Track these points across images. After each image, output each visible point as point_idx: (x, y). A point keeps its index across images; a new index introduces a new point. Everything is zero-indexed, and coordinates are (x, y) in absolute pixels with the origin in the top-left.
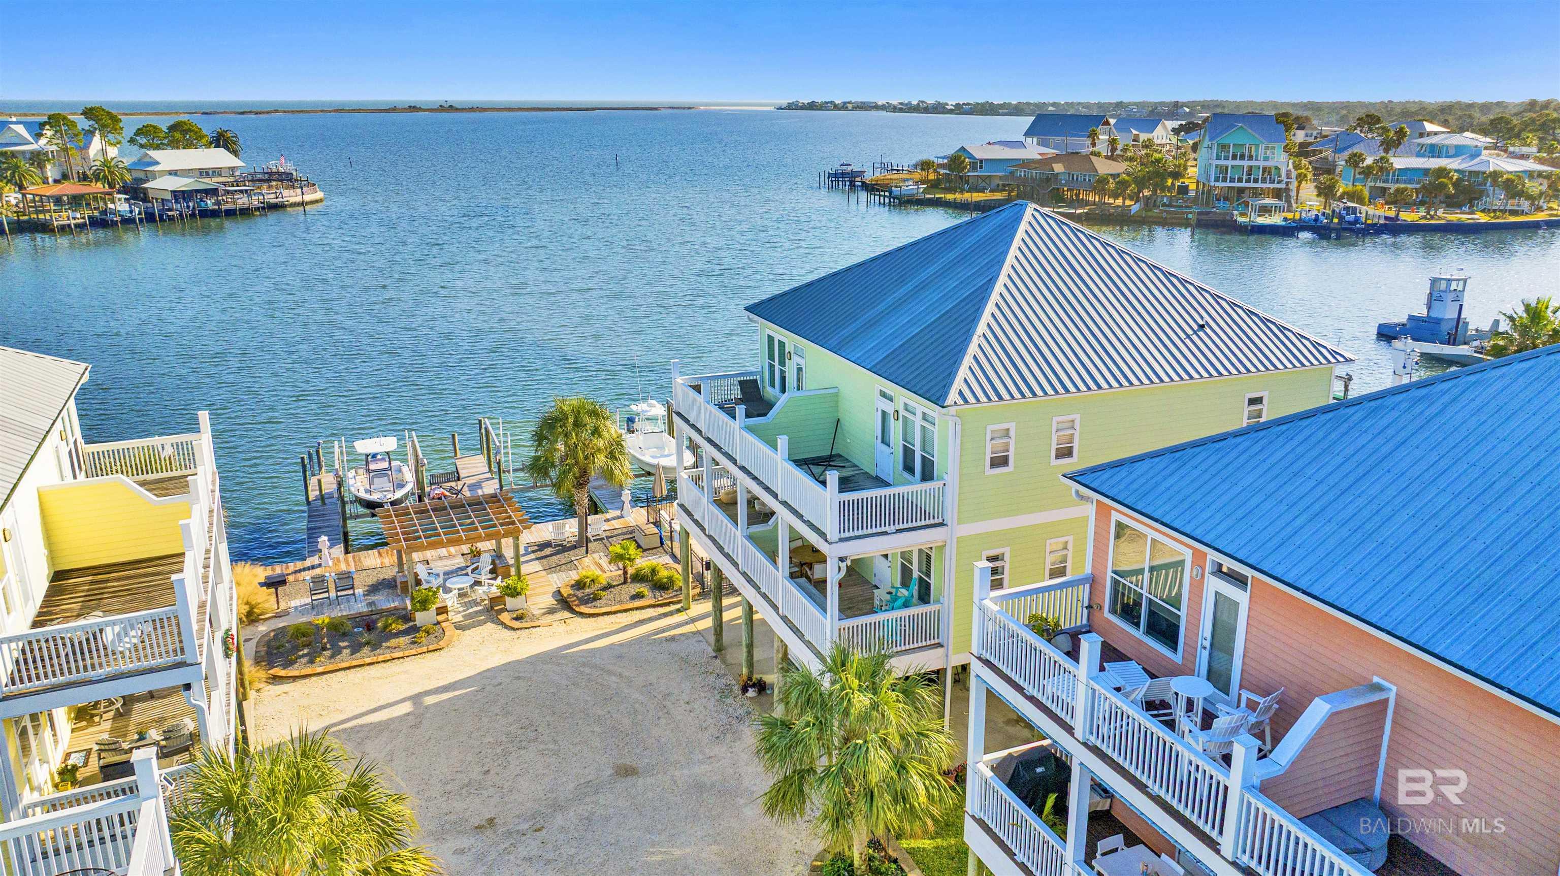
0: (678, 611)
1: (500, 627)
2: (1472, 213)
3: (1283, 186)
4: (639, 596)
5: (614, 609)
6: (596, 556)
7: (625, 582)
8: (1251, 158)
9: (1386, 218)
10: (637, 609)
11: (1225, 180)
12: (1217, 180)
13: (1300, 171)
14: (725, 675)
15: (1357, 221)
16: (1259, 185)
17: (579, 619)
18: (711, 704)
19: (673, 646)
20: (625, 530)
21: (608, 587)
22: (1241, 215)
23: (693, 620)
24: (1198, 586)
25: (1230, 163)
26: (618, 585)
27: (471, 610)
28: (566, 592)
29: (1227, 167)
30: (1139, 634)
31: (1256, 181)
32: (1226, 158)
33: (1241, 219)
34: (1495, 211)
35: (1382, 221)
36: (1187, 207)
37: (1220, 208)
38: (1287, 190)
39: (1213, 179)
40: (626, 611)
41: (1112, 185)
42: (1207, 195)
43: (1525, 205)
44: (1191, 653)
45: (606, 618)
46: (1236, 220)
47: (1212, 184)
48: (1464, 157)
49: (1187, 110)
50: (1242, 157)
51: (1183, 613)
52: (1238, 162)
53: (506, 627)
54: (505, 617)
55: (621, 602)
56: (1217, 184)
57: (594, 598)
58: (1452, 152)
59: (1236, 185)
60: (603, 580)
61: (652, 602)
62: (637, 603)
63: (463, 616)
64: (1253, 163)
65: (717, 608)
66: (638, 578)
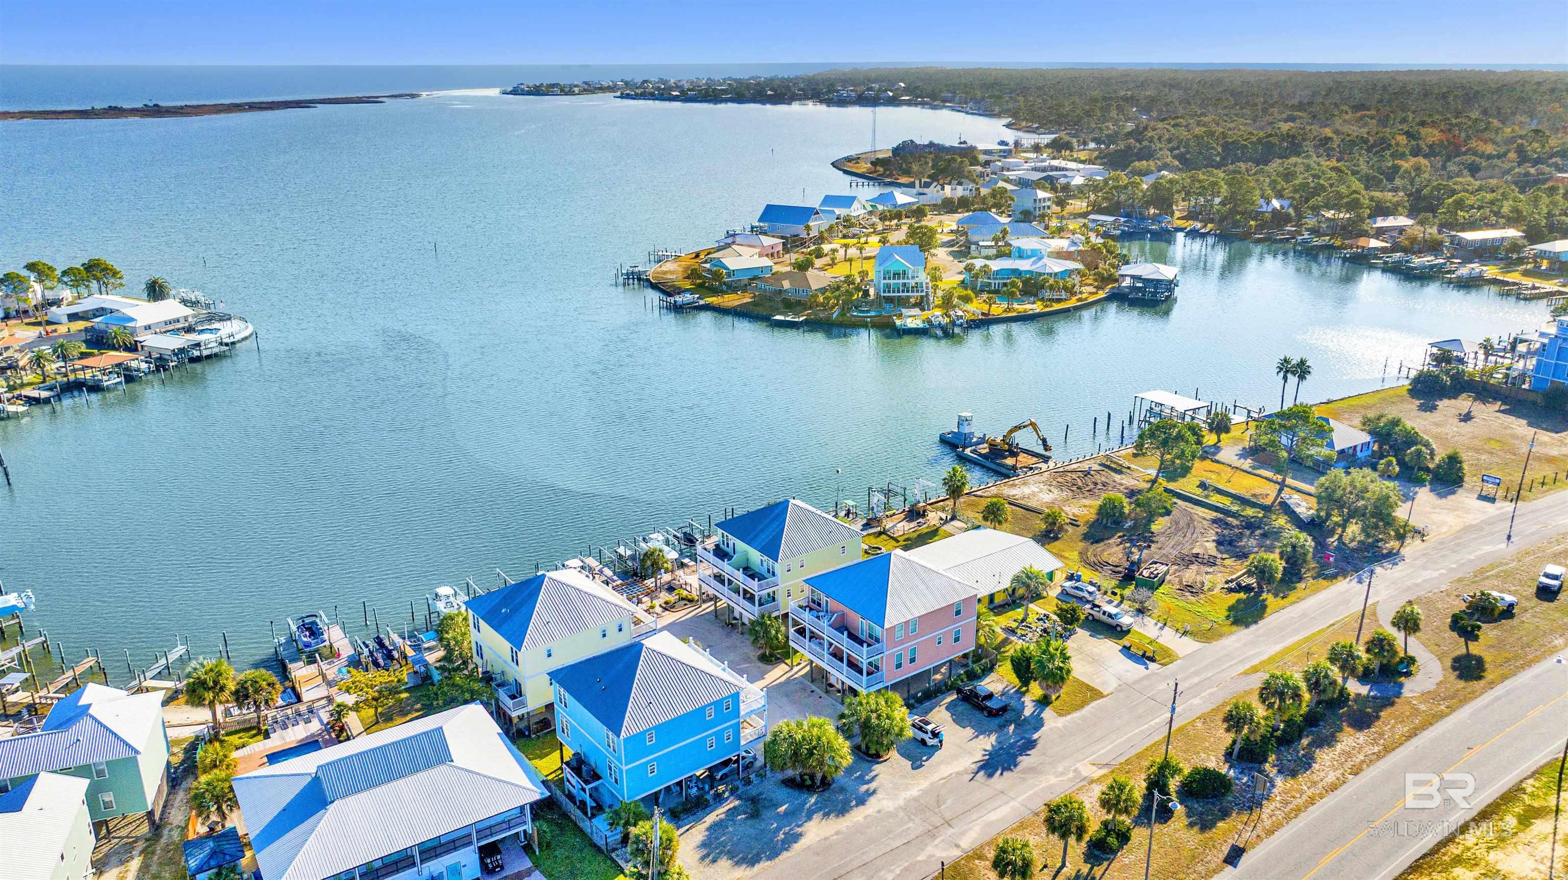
0: (699, 607)
2: (1034, 303)
5: (681, 609)
6: (664, 592)
8: (903, 278)
9: (983, 314)
11: (889, 292)
12: (884, 292)
16: (910, 294)
19: (704, 618)
20: (666, 583)
21: (675, 603)
22: (900, 316)
23: (705, 609)
25: (892, 281)
26: (678, 601)
28: (664, 605)
29: (890, 284)
31: (908, 291)
32: (889, 279)
33: (898, 322)
34: (1046, 300)
35: (980, 317)
36: (867, 311)
37: (886, 312)
39: (882, 291)
40: (685, 609)
41: (821, 299)
42: (879, 300)
45: (680, 612)
46: (895, 324)
47: (882, 295)
48: (1033, 259)
50: (898, 279)
52: (896, 281)
55: (682, 606)
56: (885, 295)
57: (673, 607)
58: (1029, 253)
59: (896, 294)
61: (691, 605)
62: (687, 606)
64: (906, 281)
65: (716, 607)
66: (683, 599)
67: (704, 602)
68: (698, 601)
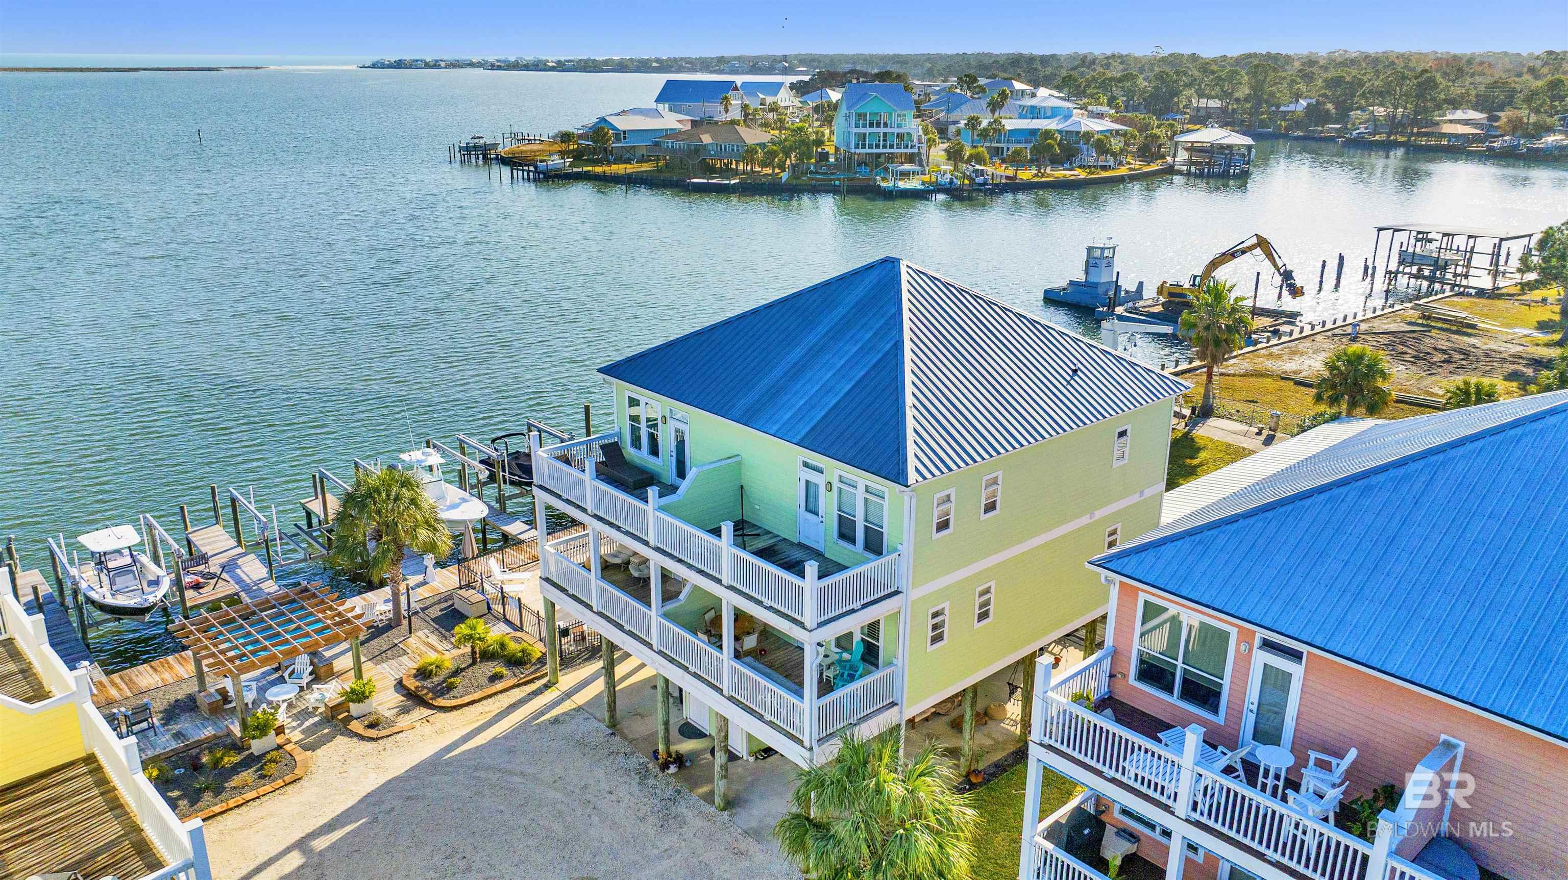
0: (547, 686)
1: (355, 739)
2: (1073, 170)
3: (916, 151)
4: (495, 678)
5: (476, 696)
6: (420, 633)
7: (474, 663)
8: (886, 125)
9: (1007, 178)
10: (501, 692)
11: (864, 147)
12: (857, 147)
13: (928, 136)
14: (633, 753)
15: (985, 183)
16: (894, 150)
17: (442, 715)
18: (635, 788)
19: (562, 729)
20: (437, 598)
21: (456, 672)
22: (883, 179)
23: (568, 695)
24: (1245, 660)
25: (868, 130)
26: (468, 667)
27: (307, 724)
28: (411, 684)
29: (865, 134)
30: (1174, 699)
31: (892, 147)
32: (864, 126)
33: (884, 185)
34: (1090, 167)
35: (1003, 181)
36: (832, 174)
37: (862, 174)
38: (919, 154)
39: (852, 145)
40: (490, 696)
41: (760, 154)
42: (848, 161)
43: (1111, 161)
44: (1236, 714)
45: (472, 708)
46: (879, 186)
47: (853, 151)
48: (1059, 118)
49: (787, 65)
50: (878, 125)
51: (1226, 682)
52: (874, 130)
53: (362, 738)
54: (355, 726)
55: (480, 687)
56: (858, 151)
57: (445, 689)
58: (1049, 113)
59: (875, 151)
60: (449, 665)
61: (514, 681)
62: (499, 686)
63: (303, 732)
64: (888, 130)
65: (611, 683)
66: (487, 656)
67: (567, 662)
68: (542, 661)
